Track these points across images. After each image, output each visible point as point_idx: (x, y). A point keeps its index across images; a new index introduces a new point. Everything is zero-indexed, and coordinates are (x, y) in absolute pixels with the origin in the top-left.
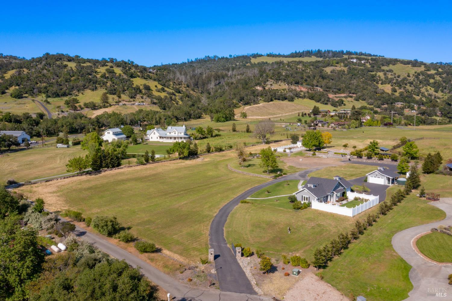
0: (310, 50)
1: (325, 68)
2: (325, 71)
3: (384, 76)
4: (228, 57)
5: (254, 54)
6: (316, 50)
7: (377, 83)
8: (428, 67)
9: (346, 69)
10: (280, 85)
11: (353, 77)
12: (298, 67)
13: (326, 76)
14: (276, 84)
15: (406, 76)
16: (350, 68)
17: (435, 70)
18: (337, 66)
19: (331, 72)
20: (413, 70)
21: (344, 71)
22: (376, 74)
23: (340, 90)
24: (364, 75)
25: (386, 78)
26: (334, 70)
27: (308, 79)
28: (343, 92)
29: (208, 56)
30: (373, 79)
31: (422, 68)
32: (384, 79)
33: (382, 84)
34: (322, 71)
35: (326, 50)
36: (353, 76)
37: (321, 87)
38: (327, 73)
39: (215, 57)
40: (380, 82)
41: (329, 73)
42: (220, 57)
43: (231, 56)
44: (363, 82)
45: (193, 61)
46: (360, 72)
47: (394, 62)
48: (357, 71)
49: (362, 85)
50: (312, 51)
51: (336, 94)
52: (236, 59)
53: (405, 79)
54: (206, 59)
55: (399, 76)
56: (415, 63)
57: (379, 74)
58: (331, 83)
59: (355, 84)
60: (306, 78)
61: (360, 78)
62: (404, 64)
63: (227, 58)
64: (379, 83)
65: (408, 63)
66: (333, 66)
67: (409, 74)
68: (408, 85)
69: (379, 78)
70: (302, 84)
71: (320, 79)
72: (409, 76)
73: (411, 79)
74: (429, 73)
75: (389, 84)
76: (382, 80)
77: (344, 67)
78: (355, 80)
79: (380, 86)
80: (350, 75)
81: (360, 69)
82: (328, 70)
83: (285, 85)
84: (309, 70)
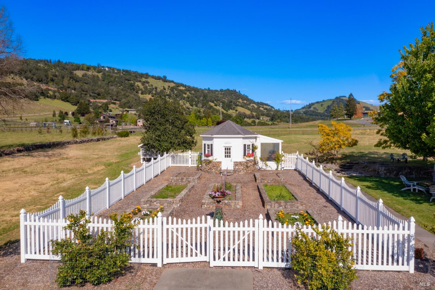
1: (75, 71)
2: (76, 74)
3: (142, 86)
7: (137, 93)
8: (179, 85)
9: (100, 75)
11: (110, 84)
12: (39, 65)
13: (78, 79)
15: (162, 88)
16: (104, 74)
17: (183, 87)
18: (88, 71)
19: (83, 76)
20: (166, 85)
21: (98, 77)
22: (134, 83)
23: (99, 95)
24: (122, 83)
25: (146, 88)
26: (86, 74)
27: (54, 78)
28: (104, 98)
30: (132, 88)
31: (172, 85)
32: (143, 89)
33: (142, 94)
34: (71, 73)
36: (109, 82)
37: (75, 89)
38: (78, 76)
40: (140, 92)
41: (80, 76)
44: (122, 90)
46: (117, 79)
47: (147, 76)
48: (114, 78)
49: (123, 93)
51: (95, 99)
53: (162, 91)
55: (156, 88)
56: (164, 80)
57: (137, 83)
58: (86, 86)
59: (114, 90)
60: (51, 76)
61: (118, 86)
62: (156, 79)
64: (138, 93)
65: (159, 78)
66: (84, 70)
67: (164, 87)
68: (167, 97)
69: (138, 88)
70: (47, 83)
71: (71, 81)
72: (165, 89)
73: (168, 92)
74: (179, 88)
75: (149, 94)
76: (141, 90)
77: (97, 72)
78: (113, 87)
79: (141, 96)
80: (106, 81)
81: (116, 76)
82: (79, 73)
83: (22, 79)
84: (54, 70)
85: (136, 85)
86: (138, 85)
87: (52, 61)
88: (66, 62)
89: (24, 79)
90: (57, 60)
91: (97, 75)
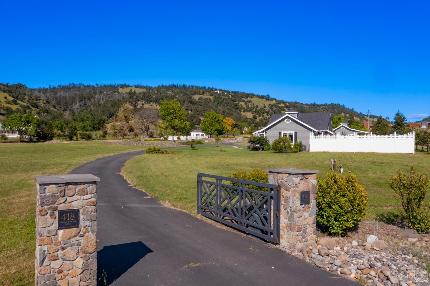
0: (176, 85)
1: (193, 96)
2: (194, 98)
3: (245, 105)
4: (95, 85)
5: (122, 84)
6: (181, 85)
7: (240, 111)
8: (279, 102)
9: (212, 98)
10: (151, 105)
11: (219, 105)
12: (168, 92)
13: (195, 103)
14: (148, 104)
15: (263, 106)
16: (215, 97)
17: (283, 104)
18: (203, 95)
19: (199, 99)
20: (267, 103)
21: (211, 100)
22: (238, 103)
24: (229, 103)
25: (248, 107)
26: (201, 98)
29: (73, 84)
30: (236, 107)
31: (274, 102)
32: (246, 108)
33: (244, 112)
34: (190, 98)
35: (191, 86)
36: (218, 103)
37: (191, 111)
38: (195, 100)
39: (81, 84)
40: (242, 110)
41: (197, 99)
42: (86, 86)
43: (98, 85)
44: (228, 109)
45: (55, 88)
46: (224, 101)
47: (252, 95)
48: (222, 99)
49: (227, 111)
50: (177, 85)
52: (103, 88)
53: (262, 109)
54: (71, 86)
55: (257, 107)
56: (268, 98)
57: (240, 103)
58: (200, 108)
59: (221, 110)
61: (225, 106)
62: (260, 98)
63: (93, 87)
64: (241, 111)
65: (262, 97)
66: (200, 94)
67: (264, 105)
68: (265, 114)
69: (241, 107)
71: (189, 104)
72: (265, 107)
73: (267, 109)
74: (279, 105)
75: (250, 112)
76: (244, 108)
77: (210, 96)
78: (221, 108)
79: (243, 114)
80: (216, 103)
81: (224, 98)
82: (196, 97)
83: (157, 105)
84: (178, 96)
85: (240, 104)
86: (241, 104)
87: (179, 85)
88: (190, 86)
89: (158, 105)
90: (182, 84)
91: (210, 98)
